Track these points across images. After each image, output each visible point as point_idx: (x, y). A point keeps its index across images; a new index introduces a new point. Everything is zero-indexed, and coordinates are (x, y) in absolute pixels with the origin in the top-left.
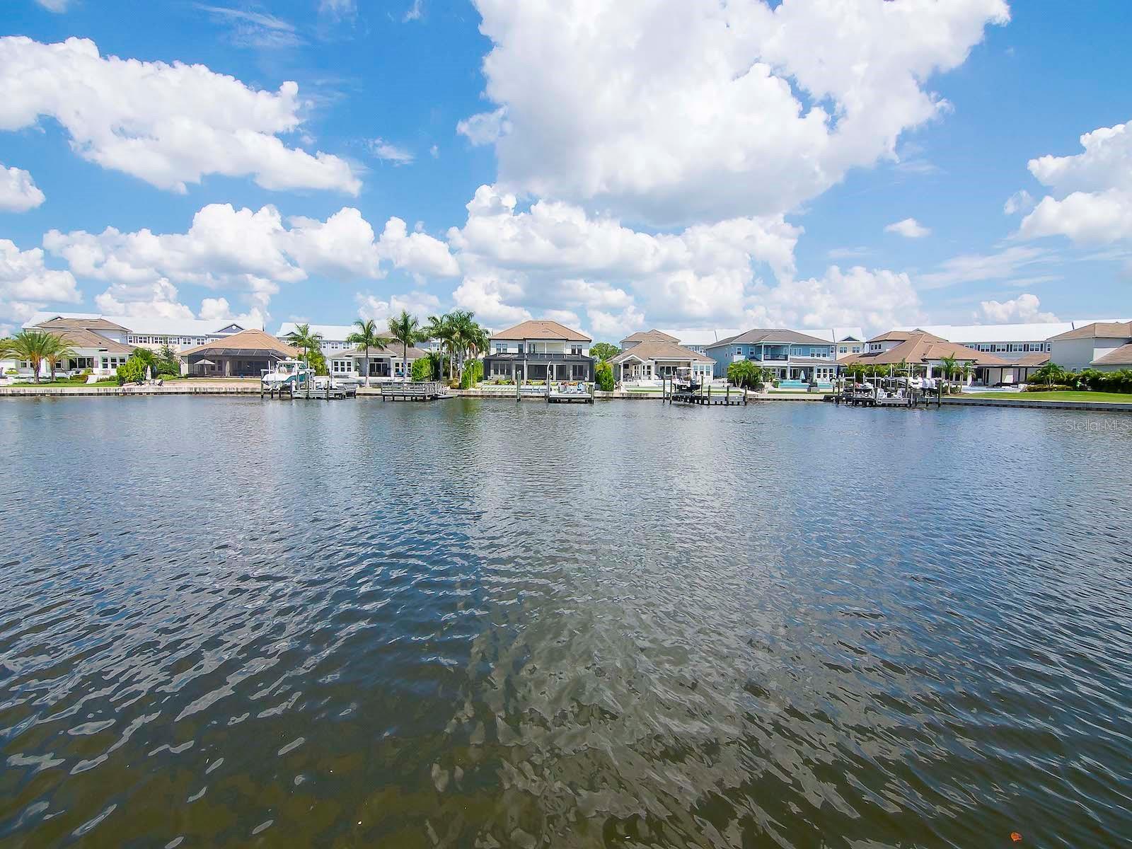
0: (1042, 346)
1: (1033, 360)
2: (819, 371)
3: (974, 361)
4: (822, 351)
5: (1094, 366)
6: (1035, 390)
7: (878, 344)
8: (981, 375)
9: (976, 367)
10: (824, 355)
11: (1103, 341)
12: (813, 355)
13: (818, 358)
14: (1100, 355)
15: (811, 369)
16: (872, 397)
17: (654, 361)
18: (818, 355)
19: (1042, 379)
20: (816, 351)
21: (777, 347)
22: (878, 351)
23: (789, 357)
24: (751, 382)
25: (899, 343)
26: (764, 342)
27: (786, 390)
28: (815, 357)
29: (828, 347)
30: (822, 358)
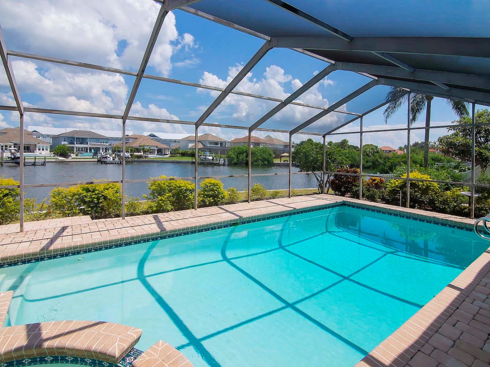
0: (179, 141)
1: (174, 146)
2: (103, 149)
4: (105, 141)
5: (189, 149)
6: (172, 156)
7: (128, 139)
8: (160, 151)
9: (158, 148)
10: (106, 143)
11: (191, 141)
12: (101, 143)
13: (103, 144)
14: (191, 145)
15: (100, 148)
16: (106, 160)
17: (13, 143)
18: (103, 143)
19: (174, 153)
20: (102, 141)
21: (82, 139)
22: (128, 142)
23: (88, 143)
24: (64, 154)
25: (134, 139)
26: (76, 136)
27: (81, 157)
28: (102, 143)
29: (107, 139)
30: (105, 144)
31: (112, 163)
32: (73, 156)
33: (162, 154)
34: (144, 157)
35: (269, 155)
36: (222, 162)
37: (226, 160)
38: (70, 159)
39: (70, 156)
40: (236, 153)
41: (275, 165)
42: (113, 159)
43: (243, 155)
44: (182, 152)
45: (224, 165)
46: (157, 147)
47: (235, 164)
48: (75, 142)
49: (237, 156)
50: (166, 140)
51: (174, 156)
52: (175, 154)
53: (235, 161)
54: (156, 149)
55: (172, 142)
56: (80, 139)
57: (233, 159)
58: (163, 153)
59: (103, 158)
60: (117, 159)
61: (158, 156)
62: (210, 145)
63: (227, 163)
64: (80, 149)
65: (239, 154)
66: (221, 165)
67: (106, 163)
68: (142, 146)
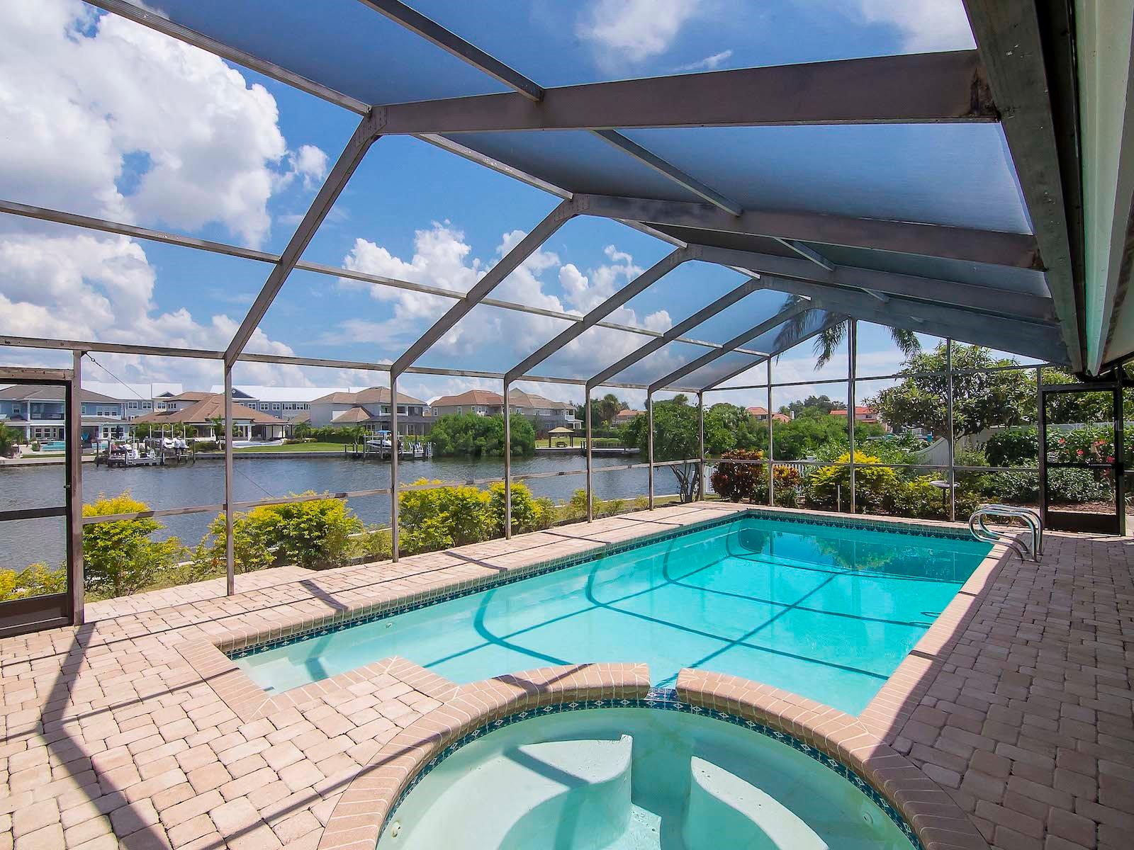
0: (306, 406)
1: (297, 418)
2: (106, 430)
3: (252, 420)
4: (112, 409)
5: (334, 423)
6: (292, 443)
7: (174, 403)
8: (259, 431)
9: (254, 425)
10: (114, 414)
11: (338, 406)
12: (100, 414)
13: (107, 417)
14: (337, 415)
15: (97, 428)
18: (107, 414)
19: (297, 434)
20: (104, 409)
21: (48, 405)
22: (174, 410)
25: (192, 402)
26: (31, 399)
27: (47, 453)
28: (103, 416)
29: (116, 405)
30: (110, 416)
31: (138, 465)
32: (25, 450)
33: (264, 439)
34: (220, 447)
35: (525, 433)
36: (419, 451)
37: (430, 448)
38: (17, 459)
39: (16, 450)
40: (450, 431)
41: (538, 454)
42: (143, 456)
43: (466, 434)
44: (317, 432)
45: (424, 458)
46: (252, 421)
47: (450, 455)
48: (29, 415)
49: (453, 437)
50: (270, 403)
51: (298, 443)
52: (298, 436)
53: (449, 448)
54: (250, 426)
55: (287, 408)
56: (42, 406)
57: (444, 443)
58: (269, 436)
59: (113, 452)
60: (152, 455)
61: (257, 444)
62: (385, 414)
63: (430, 454)
64: (43, 433)
65: (456, 431)
66: (419, 459)
67: (123, 465)
68: (215, 420)
